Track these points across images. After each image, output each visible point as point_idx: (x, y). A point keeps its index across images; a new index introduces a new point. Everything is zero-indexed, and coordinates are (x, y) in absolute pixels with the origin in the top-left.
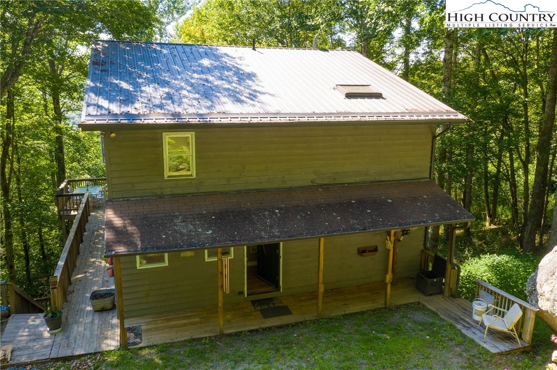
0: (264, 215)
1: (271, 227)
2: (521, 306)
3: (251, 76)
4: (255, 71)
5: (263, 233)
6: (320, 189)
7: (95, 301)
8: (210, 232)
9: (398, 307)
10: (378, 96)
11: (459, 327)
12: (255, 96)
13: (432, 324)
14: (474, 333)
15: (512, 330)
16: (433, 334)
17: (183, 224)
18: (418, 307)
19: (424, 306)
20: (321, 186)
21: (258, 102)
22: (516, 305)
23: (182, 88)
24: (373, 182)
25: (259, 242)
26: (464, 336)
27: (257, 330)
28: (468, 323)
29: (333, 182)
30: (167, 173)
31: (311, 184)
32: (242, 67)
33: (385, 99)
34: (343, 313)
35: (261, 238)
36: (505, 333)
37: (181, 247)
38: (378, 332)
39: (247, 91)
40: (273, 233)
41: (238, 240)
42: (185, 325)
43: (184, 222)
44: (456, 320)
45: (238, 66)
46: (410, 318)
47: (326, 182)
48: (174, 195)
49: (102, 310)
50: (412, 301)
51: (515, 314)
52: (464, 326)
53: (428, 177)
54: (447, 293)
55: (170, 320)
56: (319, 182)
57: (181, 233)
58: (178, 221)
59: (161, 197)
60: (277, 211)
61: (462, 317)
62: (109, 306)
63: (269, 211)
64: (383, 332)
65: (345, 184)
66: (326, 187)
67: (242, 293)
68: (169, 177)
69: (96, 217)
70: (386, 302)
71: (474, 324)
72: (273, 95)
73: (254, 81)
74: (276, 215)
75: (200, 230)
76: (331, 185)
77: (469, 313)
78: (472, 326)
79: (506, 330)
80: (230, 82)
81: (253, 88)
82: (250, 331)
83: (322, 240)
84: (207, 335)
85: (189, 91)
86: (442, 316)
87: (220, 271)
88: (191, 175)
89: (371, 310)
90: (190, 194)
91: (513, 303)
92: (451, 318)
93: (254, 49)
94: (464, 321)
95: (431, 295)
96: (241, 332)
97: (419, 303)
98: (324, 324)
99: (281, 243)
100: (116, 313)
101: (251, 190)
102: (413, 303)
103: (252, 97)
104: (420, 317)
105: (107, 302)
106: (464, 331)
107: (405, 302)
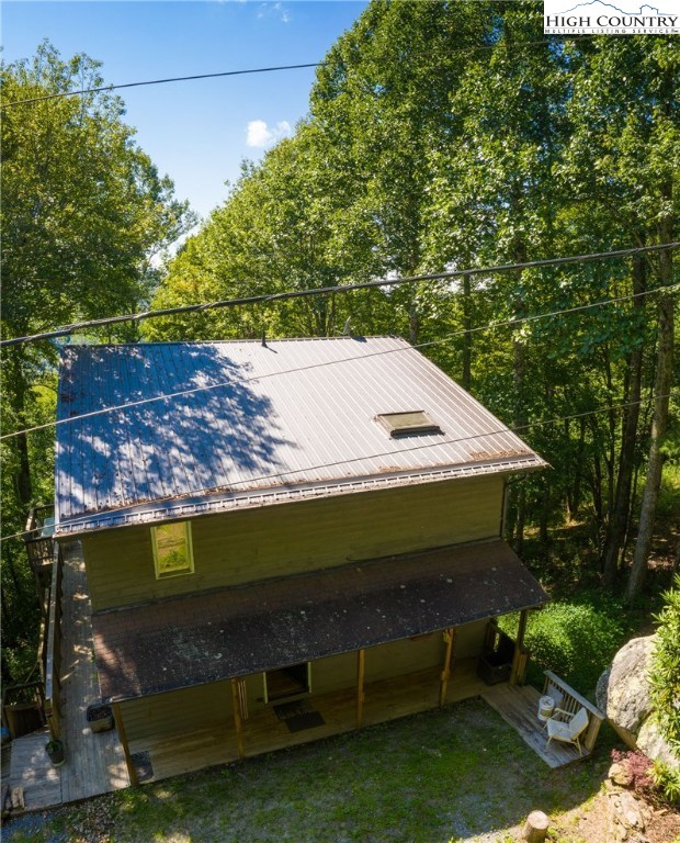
0: (286, 621)
1: (297, 639)
2: (588, 711)
3: (263, 405)
4: (268, 395)
5: (286, 652)
6: (359, 569)
7: (92, 723)
8: (220, 655)
9: (454, 706)
10: (434, 430)
11: (521, 732)
12: (270, 451)
13: (492, 730)
14: (536, 740)
15: (576, 741)
16: (492, 744)
17: (186, 646)
18: (477, 704)
19: (485, 702)
20: (360, 563)
21: (274, 463)
22: (583, 710)
23: (170, 444)
24: (428, 550)
25: (282, 665)
26: (524, 745)
27: (283, 751)
28: (532, 726)
29: (376, 557)
30: (158, 571)
31: (346, 562)
32: (251, 387)
33: (443, 434)
34: (387, 719)
35: (286, 659)
36: (567, 743)
37: (187, 683)
38: (428, 747)
39: (258, 439)
40: (299, 649)
41: (256, 666)
42: (197, 747)
43: (185, 642)
44: (519, 722)
45: (245, 385)
46: (467, 722)
47: (366, 556)
48: (169, 597)
49: (101, 732)
50: (472, 694)
51: (580, 722)
52: (527, 730)
53: (498, 534)
54: (512, 680)
55: (179, 741)
56: (357, 557)
57: (184, 661)
58: (178, 641)
59: (153, 603)
60: (303, 612)
61: (527, 716)
62: (108, 726)
63: (293, 614)
64: (435, 747)
65: (391, 557)
66: (368, 564)
67: (261, 700)
68: (161, 575)
69: (72, 568)
70: (440, 701)
71: (537, 726)
72: (293, 445)
73: (266, 416)
74: (302, 619)
75: (207, 654)
76: (374, 560)
77: (534, 709)
78: (536, 730)
79: (569, 740)
80: (234, 423)
81: (265, 433)
82: (276, 752)
83: (362, 652)
84: (225, 761)
85: (181, 450)
86: (504, 717)
87: (235, 694)
88: (189, 570)
89: (421, 713)
90: (188, 593)
91: (581, 706)
92: (513, 717)
93: (264, 345)
94: (529, 722)
95: (494, 684)
96: (265, 754)
97: (479, 698)
98: (364, 737)
99: (309, 663)
100: (115, 735)
101: (267, 580)
102: (473, 698)
103: (264, 451)
104: (479, 720)
105: (105, 722)
106: (526, 739)
107: (462, 698)
